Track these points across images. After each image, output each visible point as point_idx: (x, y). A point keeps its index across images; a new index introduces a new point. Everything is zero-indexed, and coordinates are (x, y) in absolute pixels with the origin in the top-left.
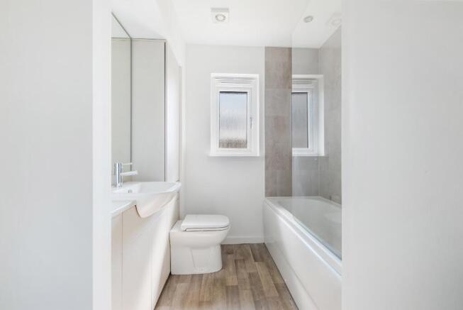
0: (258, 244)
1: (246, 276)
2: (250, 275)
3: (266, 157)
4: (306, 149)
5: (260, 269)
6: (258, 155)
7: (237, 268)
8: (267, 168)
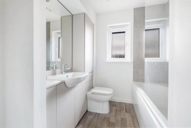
0: (129, 104)
1: (120, 119)
2: (122, 119)
3: (134, 62)
4: (158, 58)
5: (127, 116)
6: (130, 61)
7: (116, 114)
8: (134, 68)
